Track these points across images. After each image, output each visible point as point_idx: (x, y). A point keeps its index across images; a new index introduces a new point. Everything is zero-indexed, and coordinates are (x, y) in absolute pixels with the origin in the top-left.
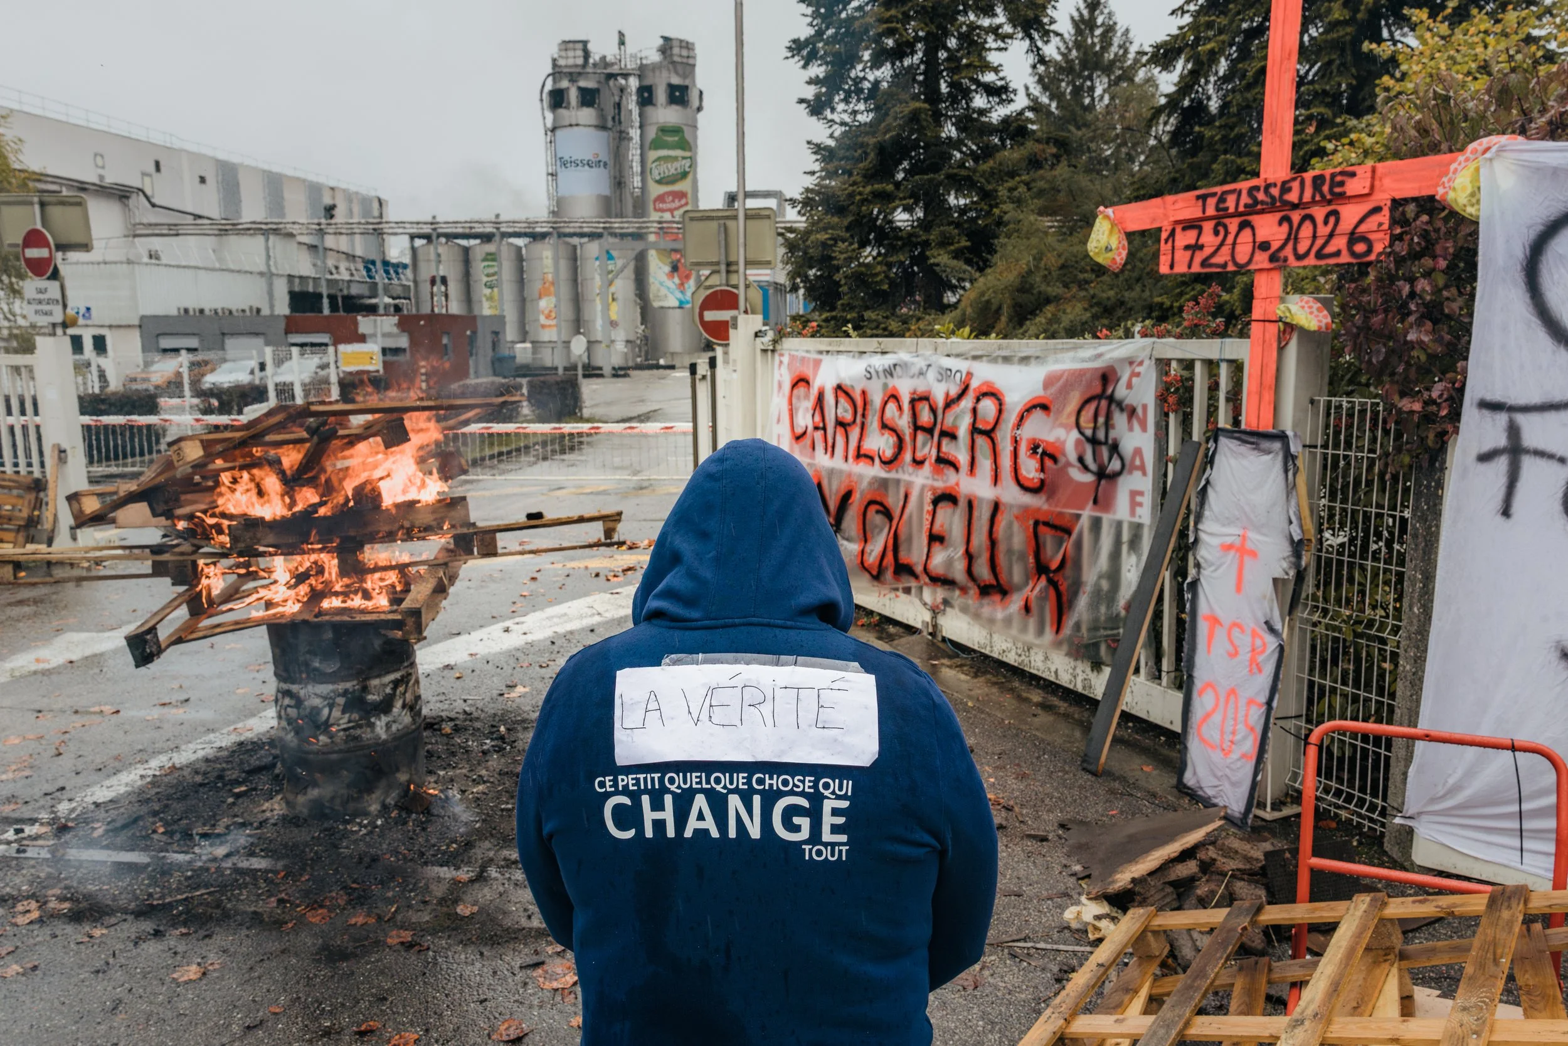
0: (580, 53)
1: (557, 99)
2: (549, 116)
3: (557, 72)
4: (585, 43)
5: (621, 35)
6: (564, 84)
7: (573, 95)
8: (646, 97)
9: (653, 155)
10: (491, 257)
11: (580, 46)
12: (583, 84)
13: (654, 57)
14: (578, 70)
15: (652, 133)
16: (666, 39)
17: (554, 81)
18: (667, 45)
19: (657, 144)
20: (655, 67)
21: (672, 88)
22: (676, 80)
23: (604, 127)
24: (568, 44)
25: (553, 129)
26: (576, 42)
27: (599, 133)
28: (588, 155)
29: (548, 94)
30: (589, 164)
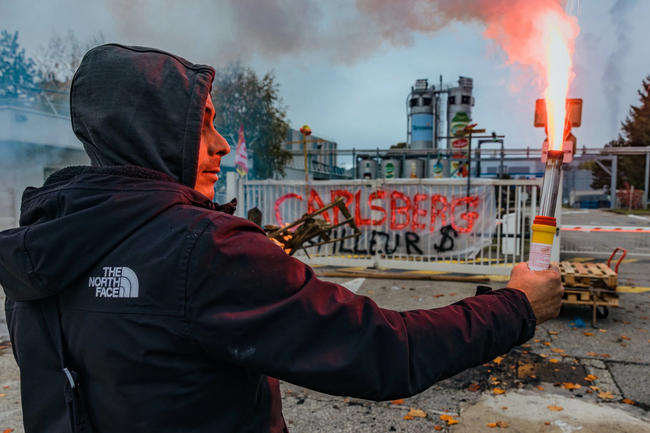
0: (425, 84)
1: (414, 103)
2: (409, 109)
3: (414, 92)
4: (426, 80)
5: (441, 77)
6: (417, 96)
7: (421, 101)
8: (451, 101)
9: (453, 124)
10: (390, 165)
11: (425, 82)
12: (425, 96)
13: (457, 85)
14: (424, 91)
15: (453, 115)
16: (461, 78)
17: (413, 96)
18: (461, 80)
19: (455, 120)
20: (455, 89)
21: (463, 97)
22: (465, 94)
23: (432, 113)
24: (419, 81)
25: (411, 115)
26: (422, 80)
27: (429, 116)
28: (425, 125)
29: (410, 101)
30: (425, 128)
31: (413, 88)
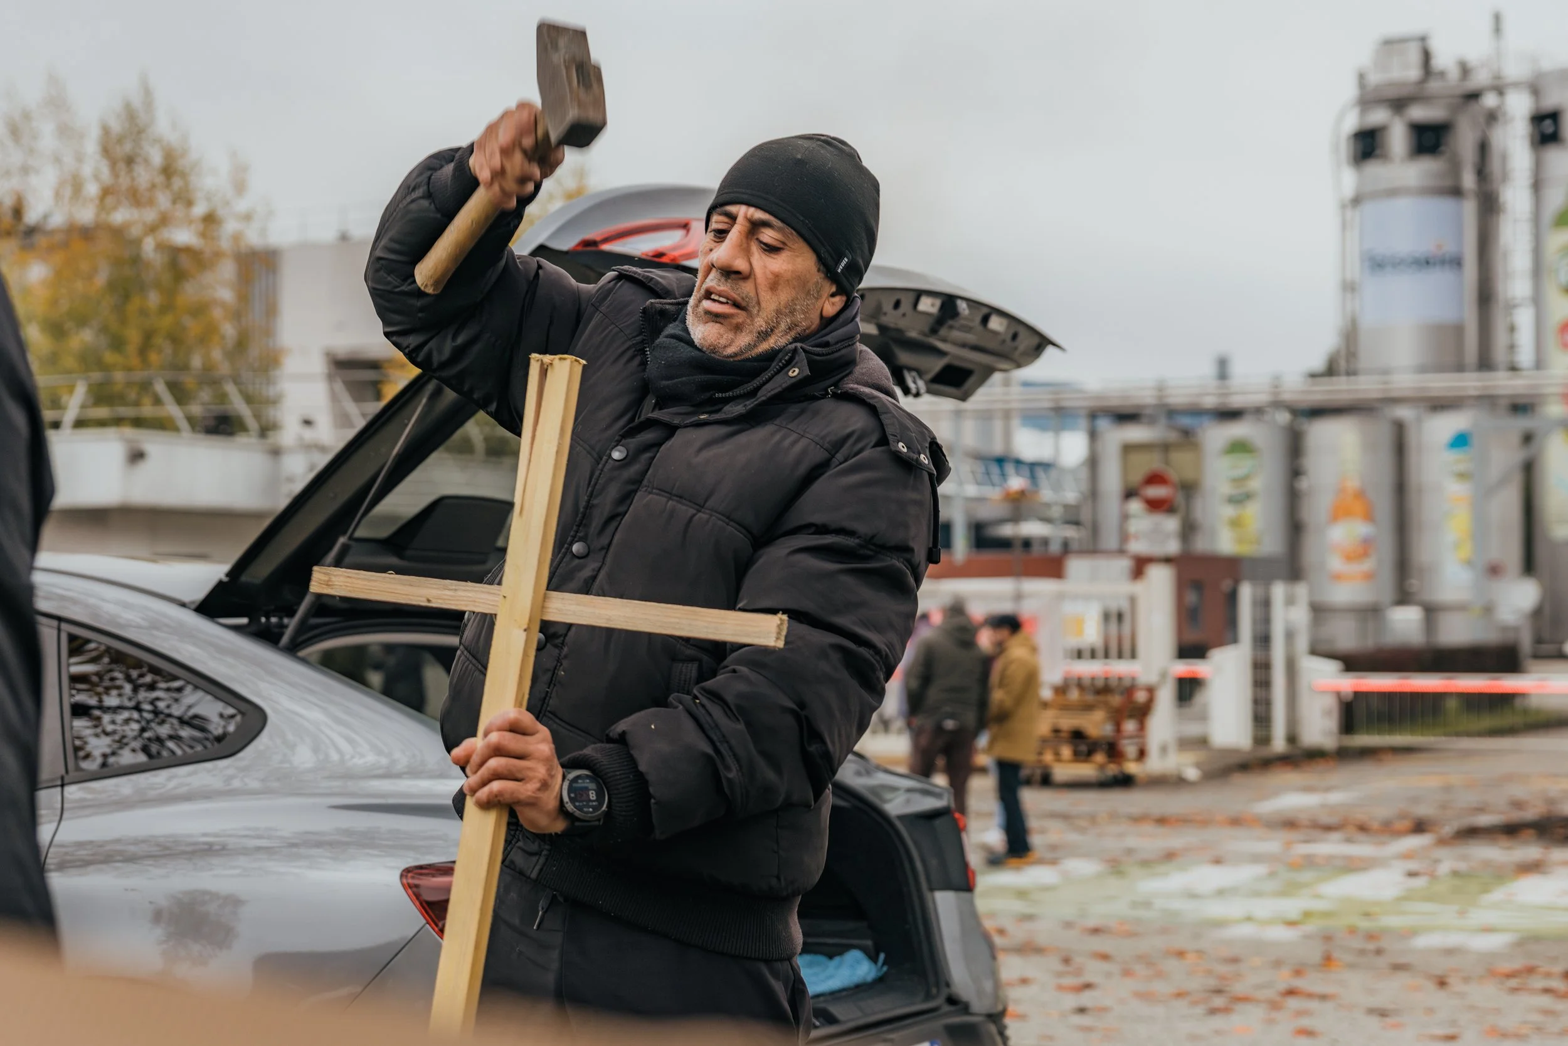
0: (1413, 58)
1: (1366, 146)
2: (1347, 176)
3: (1367, 100)
4: (1423, 39)
5: (1497, 18)
6: (1378, 116)
7: (1398, 139)
8: (1548, 129)
10: (1239, 447)
11: (1415, 45)
12: (1419, 113)
14: (1413, 88)
17: (1362, 114)
23: (1456, 192)
24: (1390, 44)
25: (1357, 201)
26: (1403, 41)
27: (1446, 205)
28: (1425, 246)
29: (1349, 138)
30: (1425, 263)
31: (1361, 77)
